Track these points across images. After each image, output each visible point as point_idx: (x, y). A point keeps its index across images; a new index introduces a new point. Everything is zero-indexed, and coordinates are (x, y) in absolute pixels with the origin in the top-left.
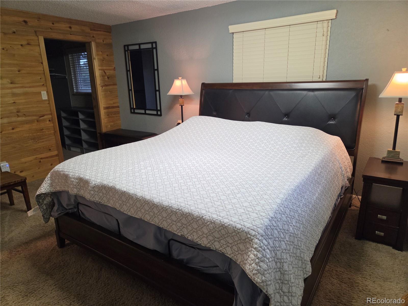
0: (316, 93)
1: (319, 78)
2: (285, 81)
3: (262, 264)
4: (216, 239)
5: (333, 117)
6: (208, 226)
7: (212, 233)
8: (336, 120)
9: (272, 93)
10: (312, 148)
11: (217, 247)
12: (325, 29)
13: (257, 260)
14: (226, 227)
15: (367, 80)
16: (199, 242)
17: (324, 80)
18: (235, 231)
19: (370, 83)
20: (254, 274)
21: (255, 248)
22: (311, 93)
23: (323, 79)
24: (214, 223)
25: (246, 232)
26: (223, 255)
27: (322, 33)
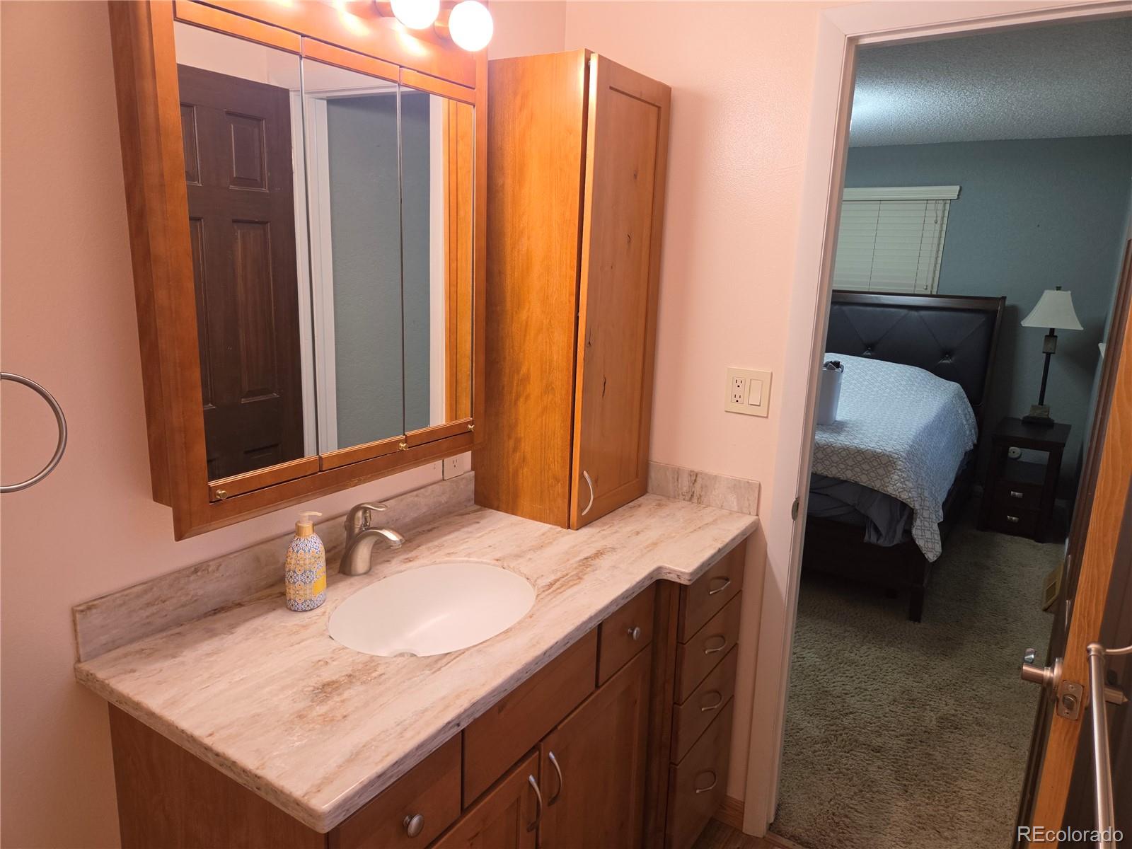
0: (923, 313)
1: (926, 289)
2: (867, 290)
3: (907, 483)
4: (849, 467)
5: (947, 353)
6: (840, 453)
7: (845, 460)
8: (953, 358)
9: (845, 308)
10: (926, 393)
11: (849, 476)
12: (940, 214)
13: (902, 480)
14: (863, 453)
15: (1004, 298)
16: (825, 473)
17: (934, 293)
18: (874, 456)
19: (1008, 303)
20: (899, 493)
21: (900, 470)
22: (914, 314)
23: (931, 292)
24: (848, 449)
25: (887, 456)
26: (856, 484)
27: (935, 219)
